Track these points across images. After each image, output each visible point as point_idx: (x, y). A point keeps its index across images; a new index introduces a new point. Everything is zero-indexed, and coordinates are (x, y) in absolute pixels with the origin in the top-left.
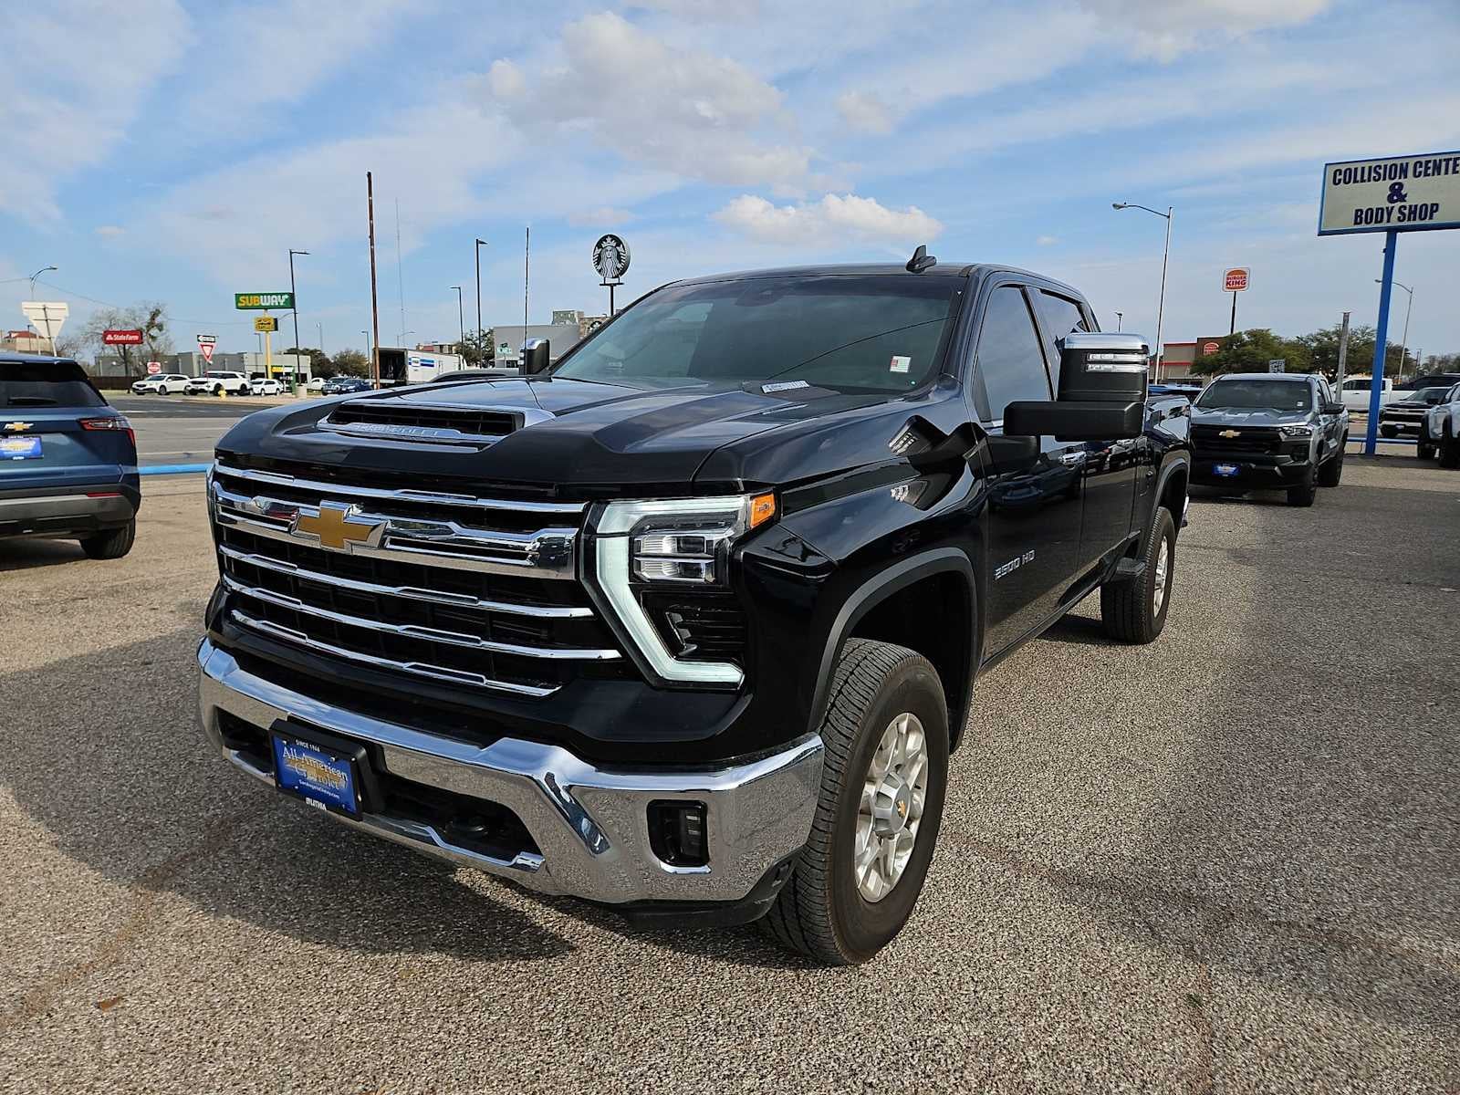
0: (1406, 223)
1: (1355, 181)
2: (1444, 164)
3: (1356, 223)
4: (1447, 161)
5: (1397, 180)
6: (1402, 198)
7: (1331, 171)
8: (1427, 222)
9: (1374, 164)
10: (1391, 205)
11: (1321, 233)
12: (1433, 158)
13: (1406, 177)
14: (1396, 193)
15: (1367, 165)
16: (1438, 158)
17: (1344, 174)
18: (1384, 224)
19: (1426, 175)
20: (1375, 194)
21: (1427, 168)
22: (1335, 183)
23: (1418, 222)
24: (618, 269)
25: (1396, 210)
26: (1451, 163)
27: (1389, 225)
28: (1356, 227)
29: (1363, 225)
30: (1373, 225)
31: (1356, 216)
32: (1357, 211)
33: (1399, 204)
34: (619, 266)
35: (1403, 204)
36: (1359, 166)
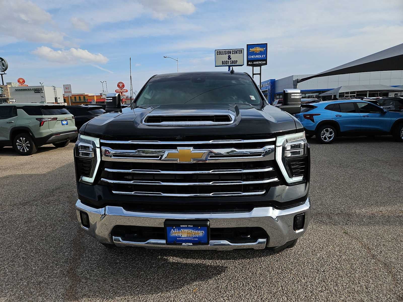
0: (232, 65)
1: (221, 54)
2: (237, 51)
3: (222, 64)
4: (238, 51)
5: (229, 55)
6: (231, 59)
7: (216, 51)
8: (236, 64)
9: (224, 51)
10: (229, 60)
11: (216, 66)
12: (235, 50)
13: (231, 54)
14: (229, 58)
15: (223, 51)
16: (236, 50)
17: (219, 53)
18: (228, 65)
19: (235, 54)
20: (225, 58)
21: (234, 52)
22: (217, 55)
23: (234, 64)
24: (3, 69)
25: (230, 61)
26: (239, 51)
27: (229, 65)
28: (223, 65)
29: (224, 65)
30: (226, 65)
31: (222, 63)
32: (222, 61)
33: (230, 60)
34: (4, 68)
35: (231, 60)
36: (222, 51)
